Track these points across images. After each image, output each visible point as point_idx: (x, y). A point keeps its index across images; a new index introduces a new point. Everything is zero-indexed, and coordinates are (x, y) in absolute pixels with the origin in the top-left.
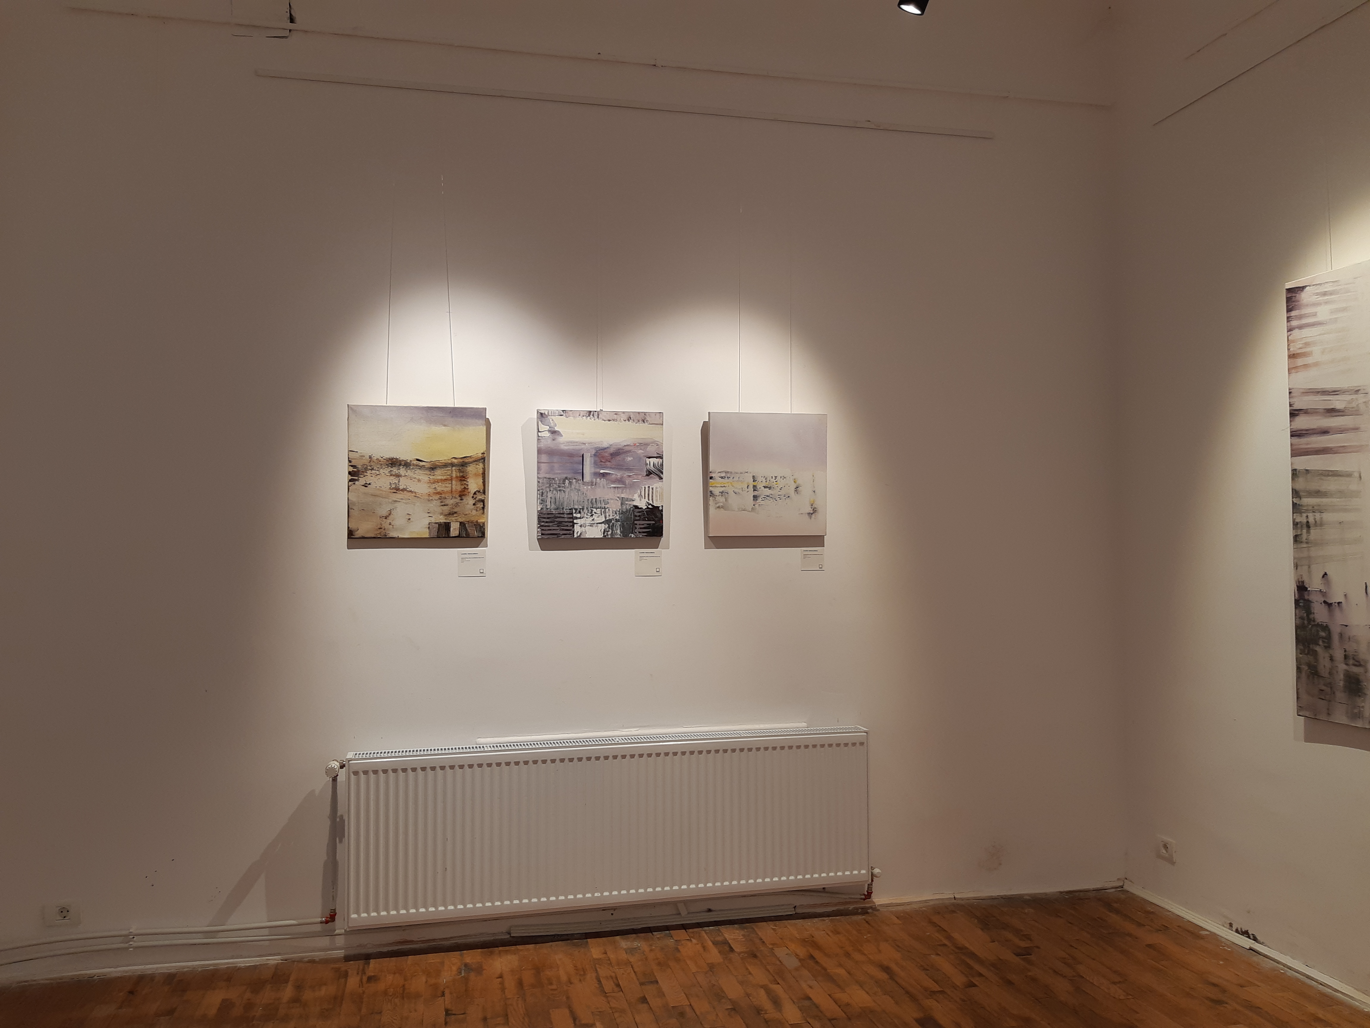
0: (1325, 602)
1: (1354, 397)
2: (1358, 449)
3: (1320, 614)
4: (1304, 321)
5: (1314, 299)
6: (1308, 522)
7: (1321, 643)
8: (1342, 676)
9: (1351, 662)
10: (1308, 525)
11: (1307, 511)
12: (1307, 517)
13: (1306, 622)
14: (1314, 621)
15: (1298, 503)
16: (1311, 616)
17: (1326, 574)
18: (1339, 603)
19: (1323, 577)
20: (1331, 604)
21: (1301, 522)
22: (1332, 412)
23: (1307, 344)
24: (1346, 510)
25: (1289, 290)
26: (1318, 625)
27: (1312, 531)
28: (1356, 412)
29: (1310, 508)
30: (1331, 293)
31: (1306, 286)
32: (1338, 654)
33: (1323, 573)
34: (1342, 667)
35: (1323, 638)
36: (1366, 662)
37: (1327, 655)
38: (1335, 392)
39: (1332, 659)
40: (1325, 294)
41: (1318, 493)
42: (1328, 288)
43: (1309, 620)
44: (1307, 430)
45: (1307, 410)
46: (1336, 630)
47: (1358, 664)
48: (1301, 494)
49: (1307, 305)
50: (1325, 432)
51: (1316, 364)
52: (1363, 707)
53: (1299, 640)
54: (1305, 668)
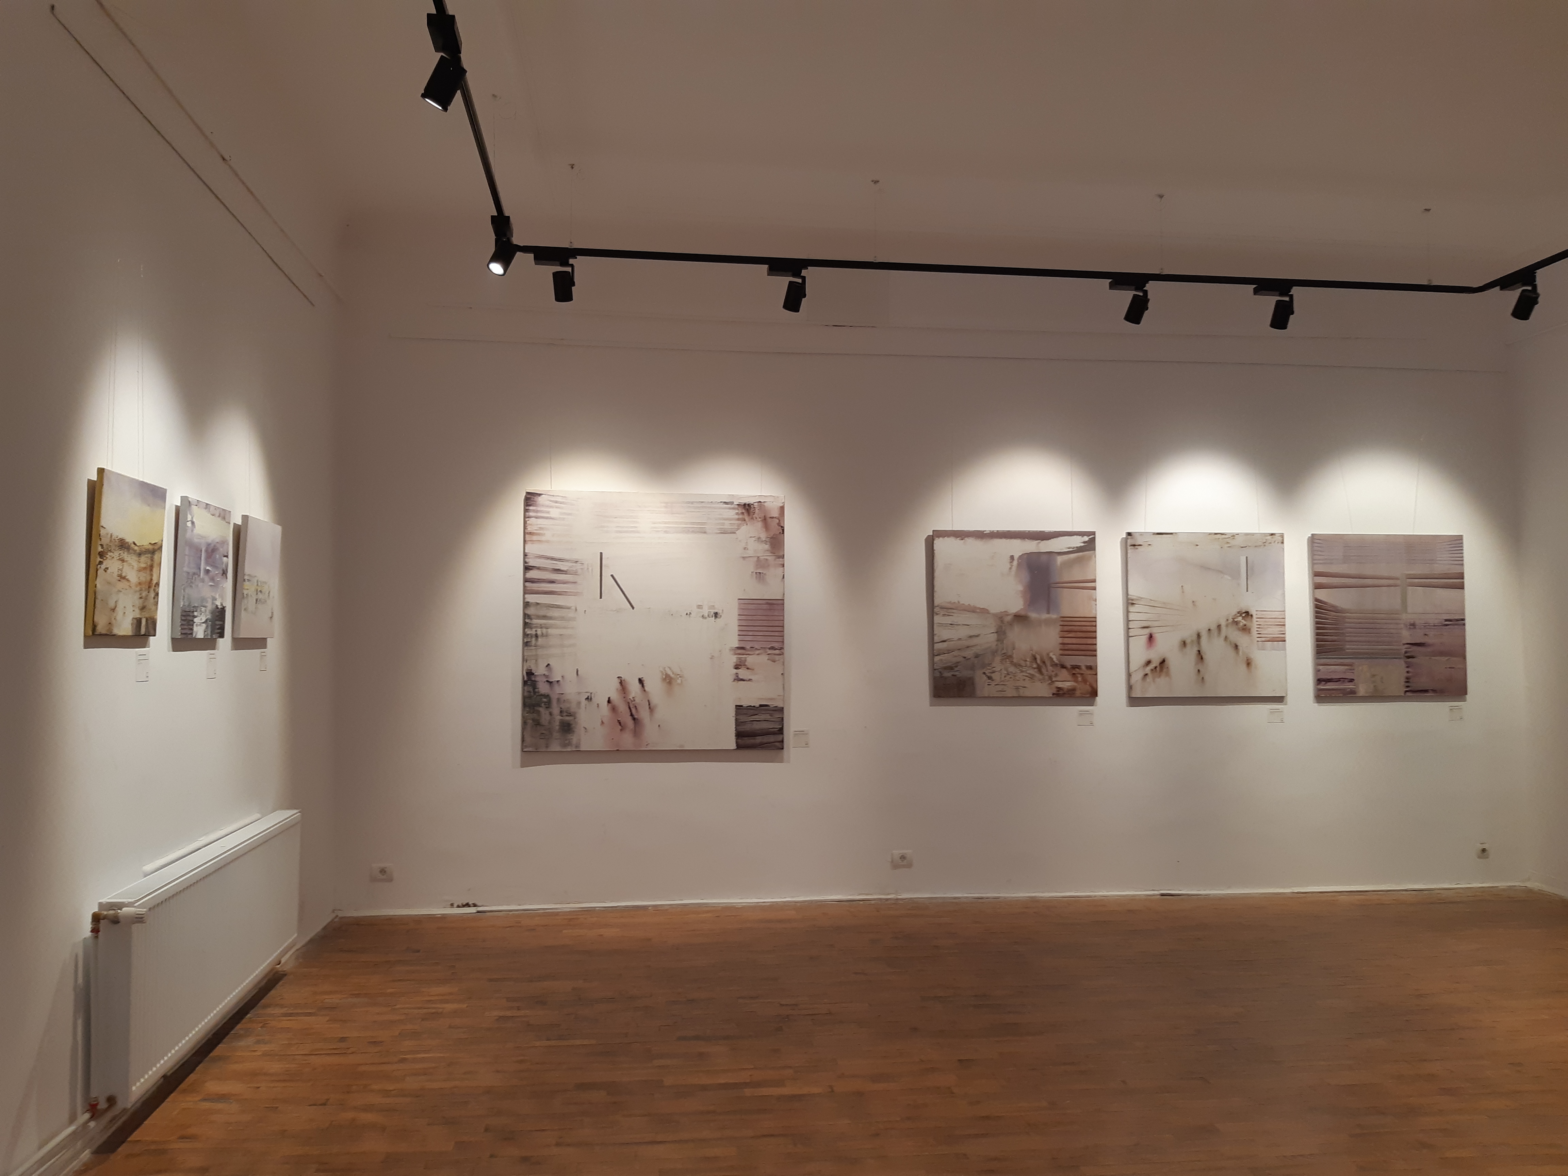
0: (547, 681)
1: (574, 564)
2: (575, 594)
3: (543, 688)
4: (539, 514)
5: (548, 503)
6: (536, 634)
7: (543, 705)
8: (558, 723)
9: (565, 714)
10: (537, 636)
11: (536, 627)
12: (536, 631)
13: (532, 694)
14: (539, 693)
15: (529, 622)
16: (537, 690)
17: (549, 665)
18: (558, 681)
19: (547, 666)
20: (552, 682)
21: (531, 634)
22: (558, 571)
23: (541, 528)
24: (564, 628)
25: (528, 493)
26: (541, 695)
27: (540, 639)
28: (575, 573)
29: (539, 626)
30: (561, 503)
31: (542, 494)
32: (556, 710)
33: (546, 664)
34: (558, 718)
35: (545, 702)
36: (575, 713)
37: (547, 712)
38: (560, 560)
39: (551, 714)
40: (556, 502)
41: (545, 617)
42: (559, 499)
43: (535, 693)
44: (539, 579)
45: (539, 567)
46: (554, 697)
47: (570, 715)
48: (533, 617)
49: (543, 506)
50: (552, 582)
51: (547, 542)
52: (572, 739)
53: (525, 705)
54: (530, 722)
